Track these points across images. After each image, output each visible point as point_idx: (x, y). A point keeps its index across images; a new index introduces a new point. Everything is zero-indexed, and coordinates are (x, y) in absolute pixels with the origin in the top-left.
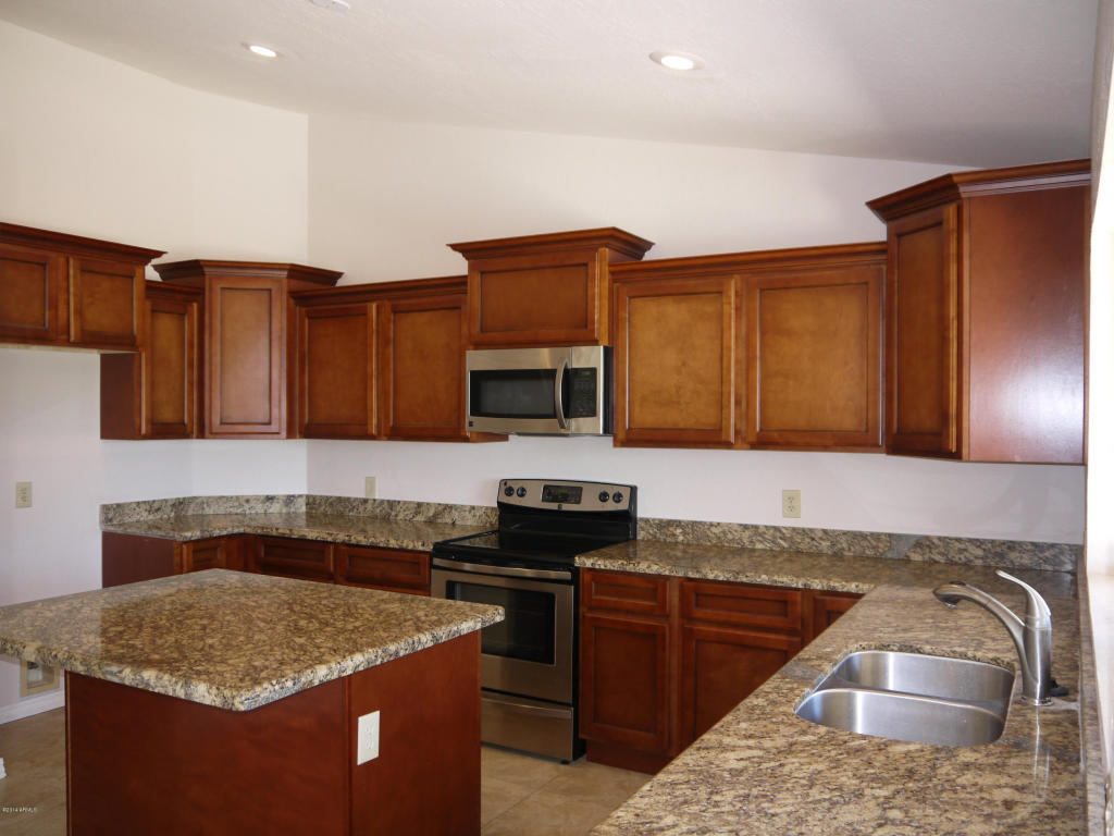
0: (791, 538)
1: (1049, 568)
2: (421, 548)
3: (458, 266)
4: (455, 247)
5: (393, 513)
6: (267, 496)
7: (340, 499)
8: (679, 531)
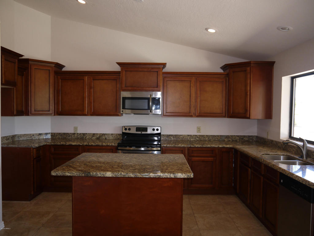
0: (199, 137)
1: (251, 140)
2: (114, 145)
3: (118, 68)
4: (118, 63)
5: (85, 137)
6: (39, 134)
7: (64, 134)
8: (172, 137)
